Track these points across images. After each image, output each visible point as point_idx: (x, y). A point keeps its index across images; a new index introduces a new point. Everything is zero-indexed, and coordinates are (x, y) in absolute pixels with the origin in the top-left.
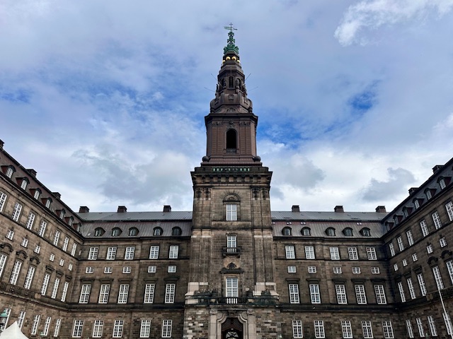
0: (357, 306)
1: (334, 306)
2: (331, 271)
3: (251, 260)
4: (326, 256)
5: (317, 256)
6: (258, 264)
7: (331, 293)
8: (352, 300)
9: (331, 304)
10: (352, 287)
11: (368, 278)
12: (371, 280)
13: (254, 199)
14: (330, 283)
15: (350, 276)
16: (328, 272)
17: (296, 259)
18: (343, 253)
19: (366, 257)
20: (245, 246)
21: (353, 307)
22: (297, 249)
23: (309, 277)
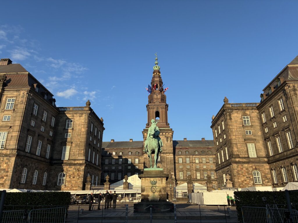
0: (204, 180)
1: (196, 180)
2: (195, 167)
3: (166, 165)
4: (194, 162)
5: (191, 162)
6: (168, 166)
7: (194, 175)
8: (202, 177)
9: (194, 179)
10: (202, 172)
11: (209, 169)
12: (210, 170)
13: (166, 142)
14: (194, 172)
15: (202, 169)
16: (194, 168)
17: (183, 163)
18: (200, 161)
19: (208, 161)
20: (163, 160)
21: (202, 180)
22: (183, 159)
23: (187, 169)
